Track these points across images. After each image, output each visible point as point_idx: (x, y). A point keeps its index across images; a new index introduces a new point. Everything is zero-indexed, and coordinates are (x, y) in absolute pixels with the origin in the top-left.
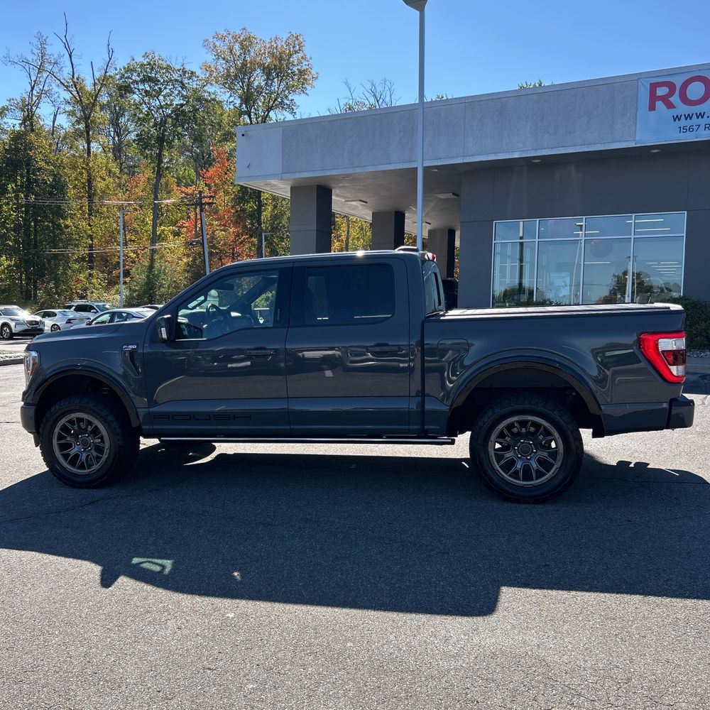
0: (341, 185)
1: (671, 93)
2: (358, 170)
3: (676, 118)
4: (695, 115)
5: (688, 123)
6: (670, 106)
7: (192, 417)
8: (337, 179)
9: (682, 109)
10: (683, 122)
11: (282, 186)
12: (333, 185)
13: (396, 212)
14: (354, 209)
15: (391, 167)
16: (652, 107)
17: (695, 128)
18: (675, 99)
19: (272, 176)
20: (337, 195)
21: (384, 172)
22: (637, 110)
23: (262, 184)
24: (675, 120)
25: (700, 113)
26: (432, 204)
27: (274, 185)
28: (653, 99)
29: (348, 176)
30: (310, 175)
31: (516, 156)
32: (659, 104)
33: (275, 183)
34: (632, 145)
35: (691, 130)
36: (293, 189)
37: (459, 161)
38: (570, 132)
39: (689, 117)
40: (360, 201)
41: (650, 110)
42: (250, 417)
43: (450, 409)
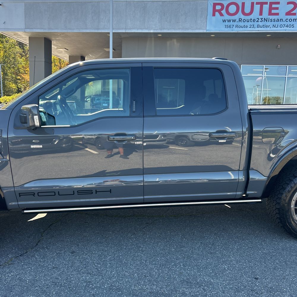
0: (58, 39)
1: (222, 9)
2: (69, 31)
3: (224, 21)
4: (232, 21)
5: (229, 24)
6: (222, 15)
7: (57, 194)
8: (55, 35)
9: (227, 17)
10: (227, 23)
11: (24, 36)
12: (53, 39)
13: (81, 56)
14: (60, 53)
15: (88, 31)
16: (214, 15)
17: (232, 26)
18: (224, 12)
19: (19, 30)
20: (54, 45)
21: (83, 33)
22: (207, 15)
23: (12, 34)
24: (223, 22)
25: (234, 20)
26: (101, 54)
27: (20, 35)
28: (215, 11)
29: (63, 33)
30: (42, 31)
31: (152, 31)
32: (217, 13)
33: (20, 34)
34: (205, 31)
35: (230, 27)
36: (30, 39)
37: (124, 31)
38: (177, 23)
39: (229, 21)
40: (65, 49)
41: (213, 16)
42: (110, 191)
43: (268, 179)
